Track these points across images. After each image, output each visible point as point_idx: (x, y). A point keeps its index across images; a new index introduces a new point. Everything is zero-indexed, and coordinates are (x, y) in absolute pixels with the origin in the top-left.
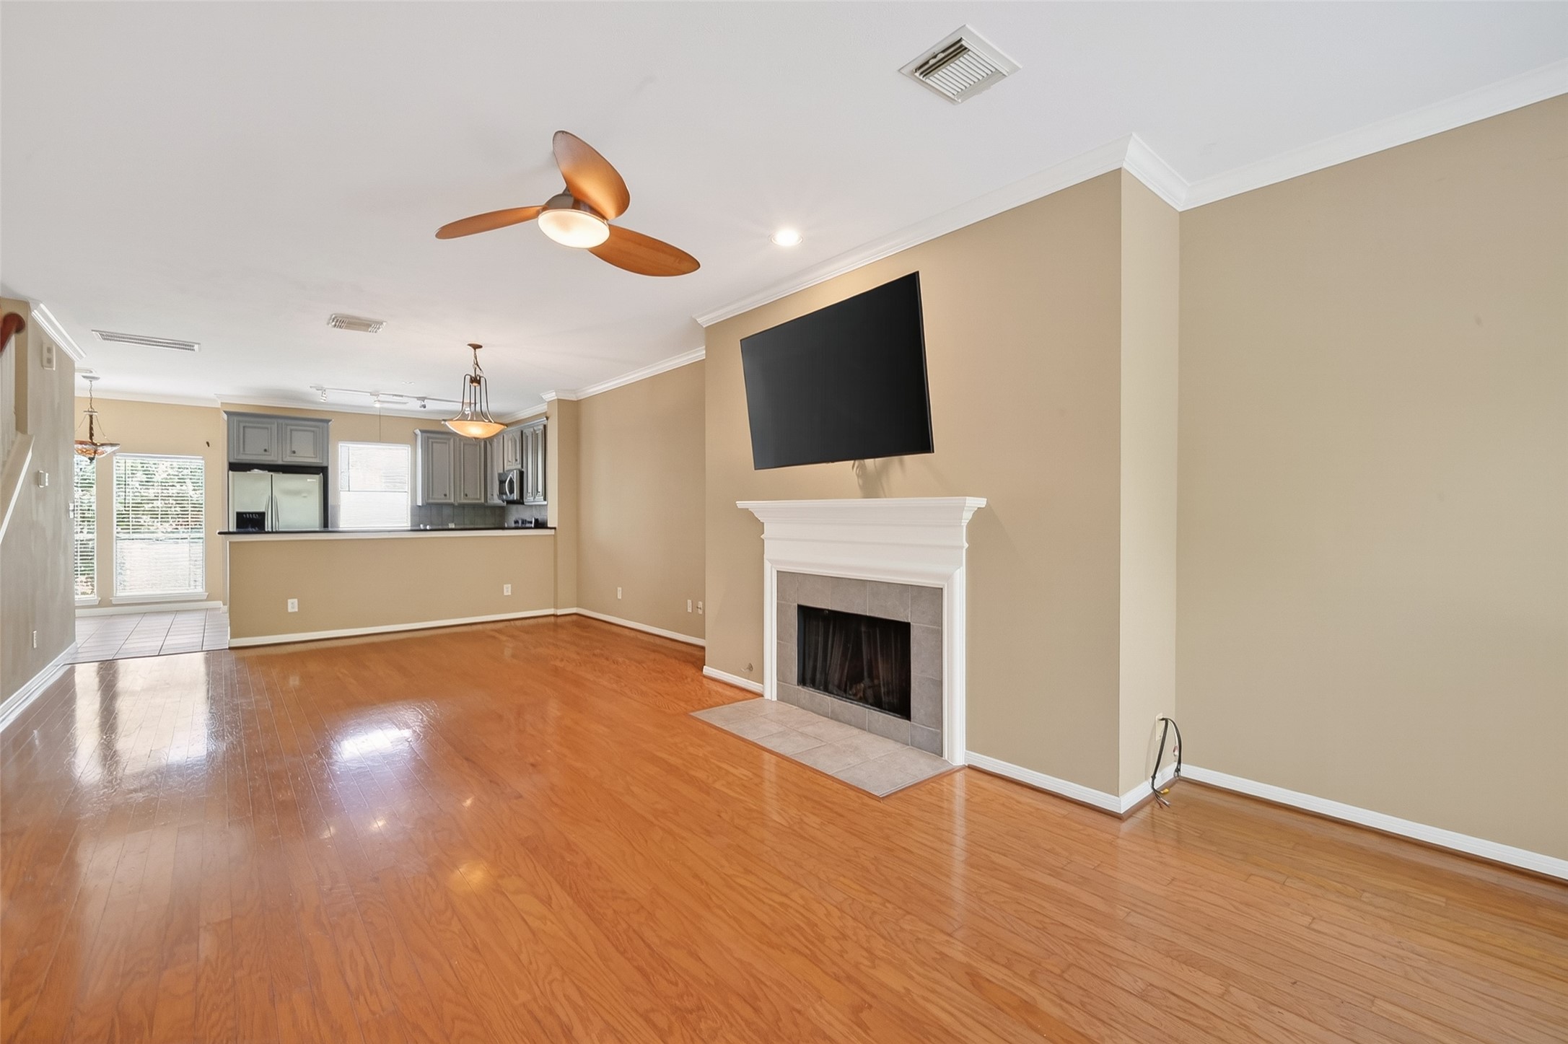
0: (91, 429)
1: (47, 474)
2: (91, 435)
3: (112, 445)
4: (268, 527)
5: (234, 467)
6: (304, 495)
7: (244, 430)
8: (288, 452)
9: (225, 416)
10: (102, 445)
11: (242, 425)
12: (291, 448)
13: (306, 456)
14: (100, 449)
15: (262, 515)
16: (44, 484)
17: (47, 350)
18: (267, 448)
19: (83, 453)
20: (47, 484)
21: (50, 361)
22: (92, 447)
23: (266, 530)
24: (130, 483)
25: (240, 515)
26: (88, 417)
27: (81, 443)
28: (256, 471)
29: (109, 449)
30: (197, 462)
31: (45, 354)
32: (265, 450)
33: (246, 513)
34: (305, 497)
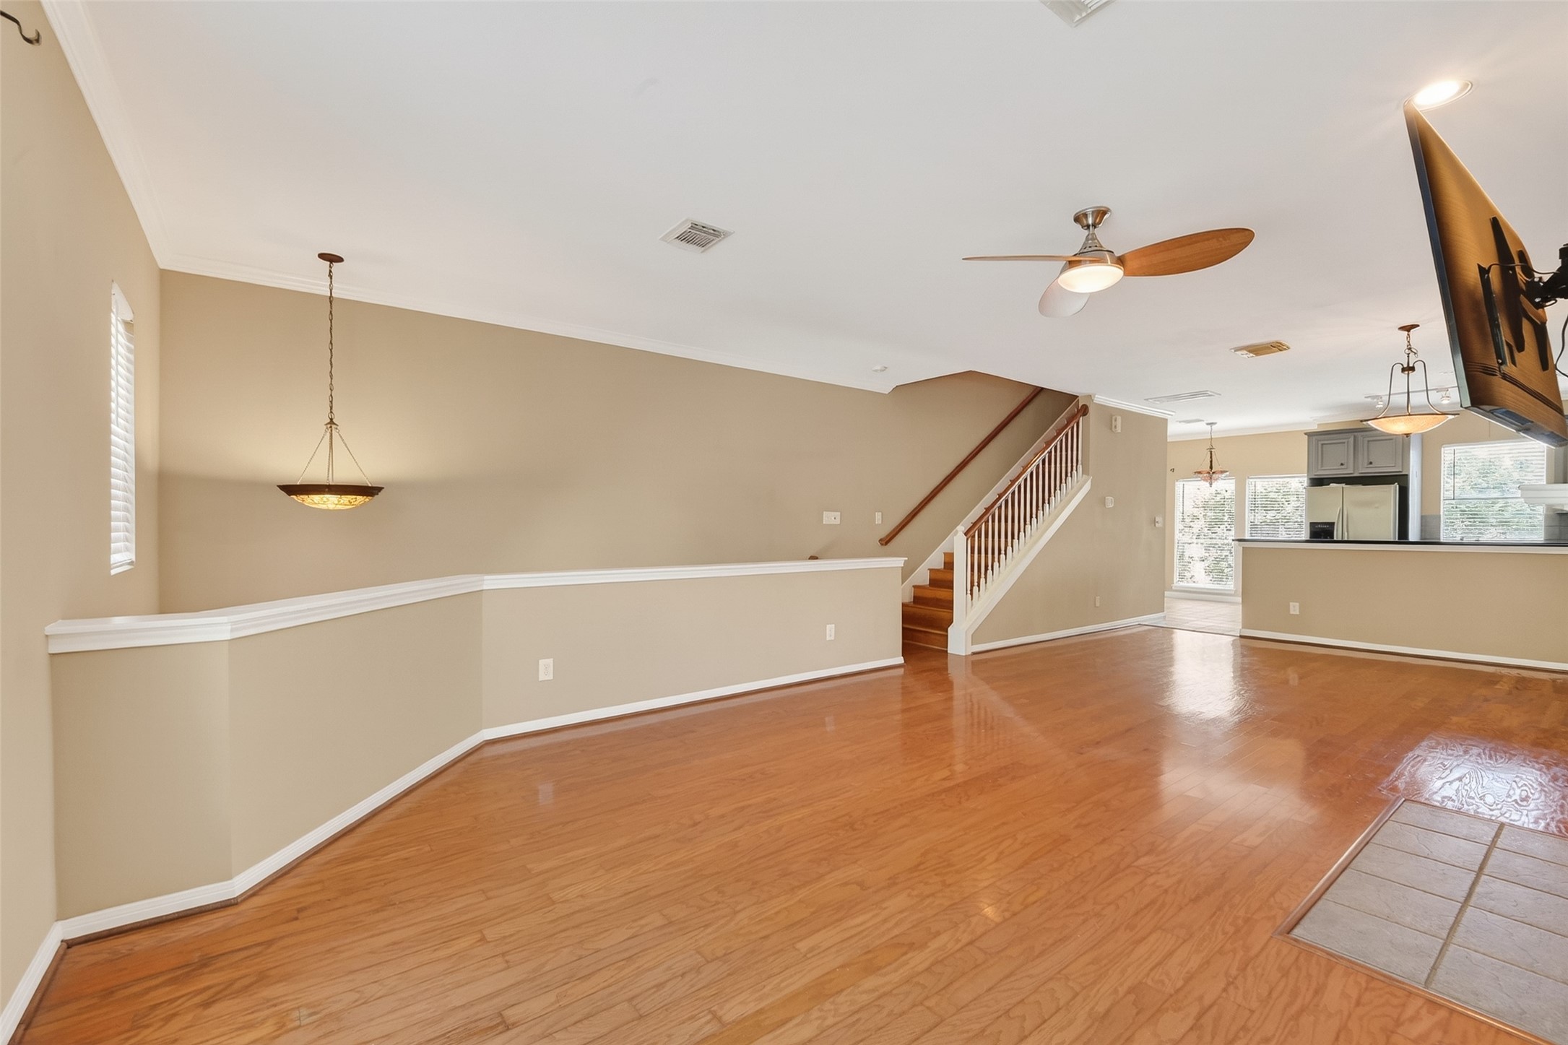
0: (1211, 461)
1: (1111, 500)
2: (1211, 466)
6: (1377, 505)
7: (1322, 448)
8: (1366, 462)
9: (1306, 438)
11: (1323, 444)
12: (1368, 458)
13: (1383, 465)
15: (1332, 525)
16: (1109, 506)
17: (1113, 420)
18: (1343, 462)
20: (1111, 506)
21: (1116, 427)
25: (1314, 526)
26: (1209, 453)
28: (1331, 485)
31: (1114, 424)
32: (1342, 464)
33: (1319, 524)
34: (1377, 508)
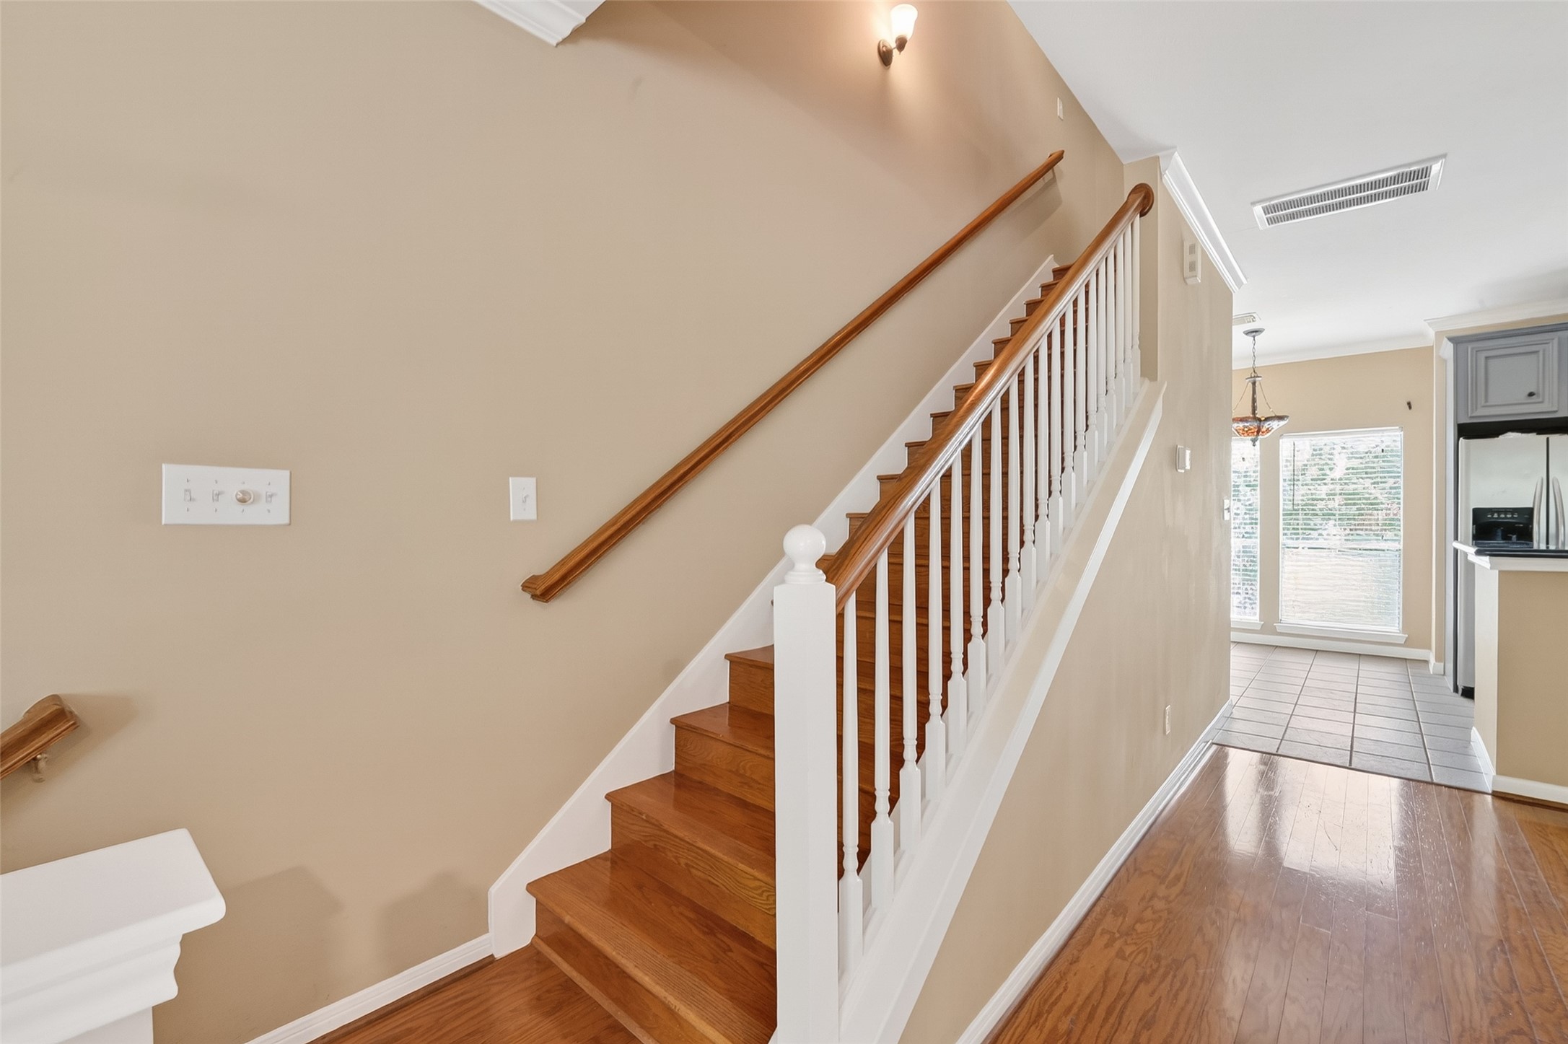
0: (1254, 400)
1: (1188, 452)
2: (1254, 409)
3: (1281, 418)
4: (1539, 542)
5: (1468, 431)
7: (1489, 363)
9: (1450, 346)
10: (1267, 419)
11: (1482, 356)
14: (1266, 425)
15: (1528, 513)
16: (1184, 468)
17: (1186, 249)
18: (1535, 390)
19: (1246, 432)
20: (1188, 467)
21: (1193, 267)
22: (1256, 424)
23: (1535, 547)
24: (1300, 477)
25: (1478, 514)
26: (1250, 384)
27: (1242, 420)
28: (1511, 436)
29: (1275, 425)
30: (1391, 438)
31: (1188, 259)
32: (1532, 394)
33: (1492, 511)
